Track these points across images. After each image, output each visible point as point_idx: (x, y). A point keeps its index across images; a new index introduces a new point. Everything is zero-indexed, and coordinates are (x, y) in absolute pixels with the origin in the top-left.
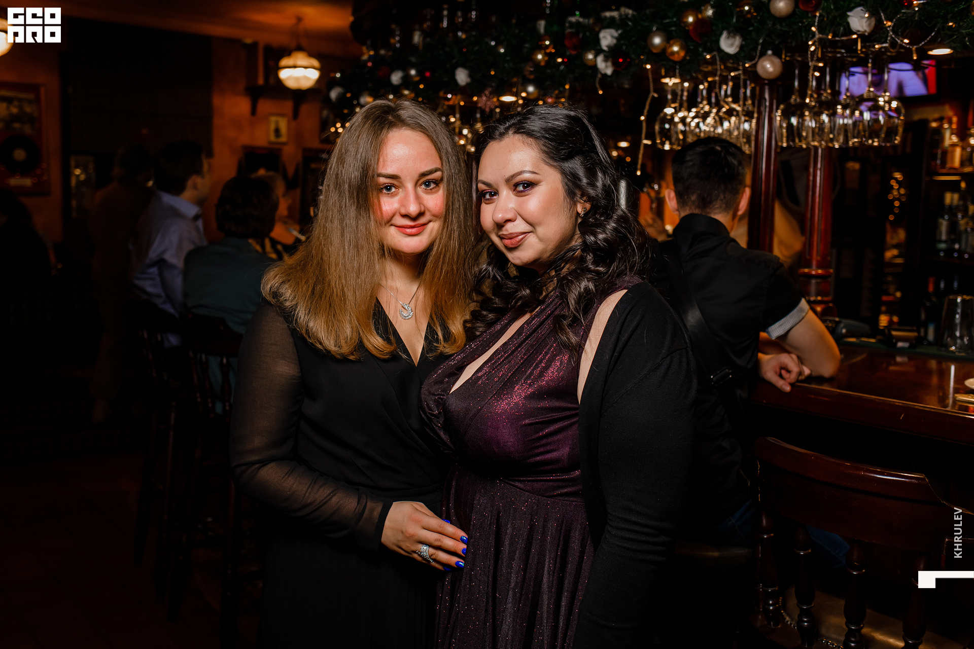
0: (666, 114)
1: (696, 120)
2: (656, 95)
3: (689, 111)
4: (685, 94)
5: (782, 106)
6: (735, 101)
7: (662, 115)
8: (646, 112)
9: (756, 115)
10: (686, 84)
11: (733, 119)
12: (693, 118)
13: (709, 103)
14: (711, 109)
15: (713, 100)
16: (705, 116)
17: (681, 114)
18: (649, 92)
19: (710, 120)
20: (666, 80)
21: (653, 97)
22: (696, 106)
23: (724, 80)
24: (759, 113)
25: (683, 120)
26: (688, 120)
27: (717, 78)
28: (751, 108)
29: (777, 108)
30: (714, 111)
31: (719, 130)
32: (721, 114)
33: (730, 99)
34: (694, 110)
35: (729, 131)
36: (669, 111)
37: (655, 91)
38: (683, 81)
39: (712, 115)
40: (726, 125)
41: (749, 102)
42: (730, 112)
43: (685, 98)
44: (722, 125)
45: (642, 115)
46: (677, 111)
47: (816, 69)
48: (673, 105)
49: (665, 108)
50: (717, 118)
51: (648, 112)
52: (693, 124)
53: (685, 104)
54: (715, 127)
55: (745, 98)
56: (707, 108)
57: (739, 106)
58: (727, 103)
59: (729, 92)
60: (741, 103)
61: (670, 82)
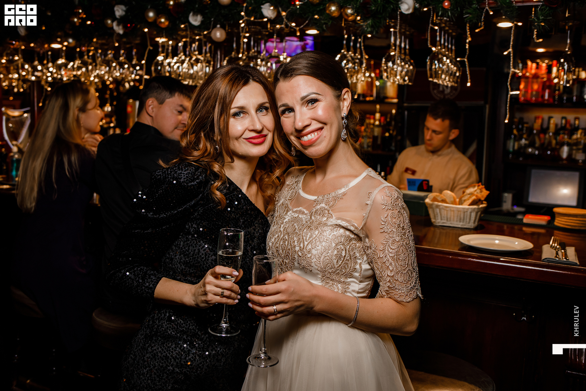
0: (158, 61)
1: (178, 65)
2: (151, 48)
3: (173, 58)
4: (170, 48)
5: (227, 58)
6: (200, 54)
7: (156, 61)
8: (145, 58)
9: (212, 63)
10: (171, 42)
11: (199, 65)
12: (176, 63)
13: (185, 54)
14: (186, 58)
15: (188, 53)
16: (183, 62)
17: (168, 61)
18: (147, 47)
19: (185, 65)
20: (158, 39)
21: (150, 49)
22: (177, 56)
23: (193, 41)
24: (214, 62)
25: (169, 64)
26: (172, 64)
27: (188, 40)
28: (209, 59)
29: (224, 60)
30: (188, 59)
31: (191, 71)
32: (192, 61)
33: (197, 53)
34: (176, 58)
35: (197, 72)
36: (160, 58)
37: (151, 46)
38: (169, 40)
39: (186, 62)
40: (195, 68)
41: (208, 55)
42: (197, 61)
43: (170, 51)
44: (193, 68)
45: (143, 60)
46: (166, 58)
47: (245, 37)
48: (162, 55)
49: (157, 56)
50: (189, 63)
51: (147, 58)
52: (175, 67)
53: (170, 55)
54: (189, 70)
55: (206, 53)
56: (183, 57)
57: (202, 57)
58: (195, 55)
59: (196, 48)
60: (203, 55)
61: (161, 40)
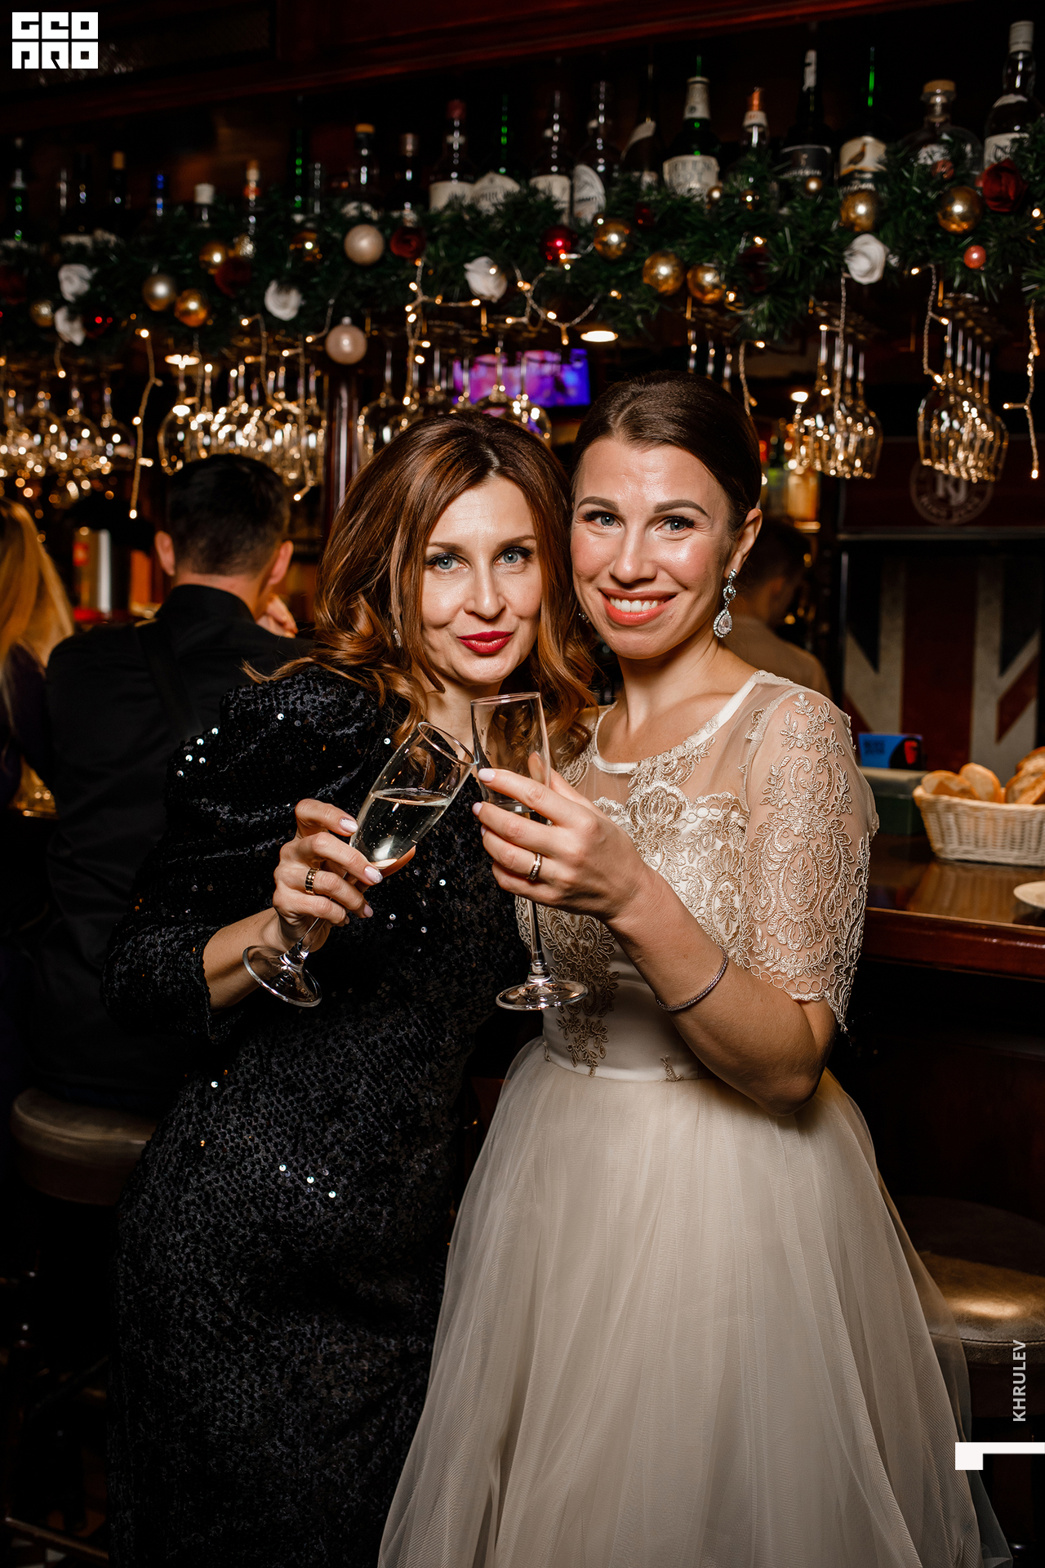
0: (176, 417)
1: (228, 428)
2: (159, 383)
3: (215, 412)
4: (208, 383)
5: (365, 410)
6: (291, 397)
7: (169, 417)
8: (142, 410)
9: (324, 423)
10: (209, 368)
11: (288, 427)
12: (222, 424)
13: (248, 400)
14: (252, 409)
15: (255, 396)
16: (242, 421)
17: (202, 417)
18: (147, 379)
19: (250, 428)
20: (174, 359)
21: (154, 386)
22: (226, 404)
23: (273, 363)
24: (331, 419)
25: (206, 427)
26: (214, 428)
27: (262, 359)
28: (316, 411)
29: (359, 414)
30: (257, 413)
31: (267, 447)
32: (268, 418)
33: (282, 395)
34: (223, 411)
35: (282, 449)
36: (181, 411)
37: (158, 376)
38: (204, 361)
39: (254, 420)
40: (278, 436)
41: (313, 401)
42: (283, 417)
43: (208, 390)
44: (271, 436)
45: (137, 415)
46: (194, 410)
47: (419, 350)
48: (189, 401)
49: (174, 405)
50: (261, 424)
51: (147, 410)
52: (222, 435)
53: (208, 401)
54: (259, 442)
55: (307, 395)
56: (244, 409)
57: (298, 406)
58: (279, 401)
59: (281, 383)
60: (301, 401)
61: (180, 361)
